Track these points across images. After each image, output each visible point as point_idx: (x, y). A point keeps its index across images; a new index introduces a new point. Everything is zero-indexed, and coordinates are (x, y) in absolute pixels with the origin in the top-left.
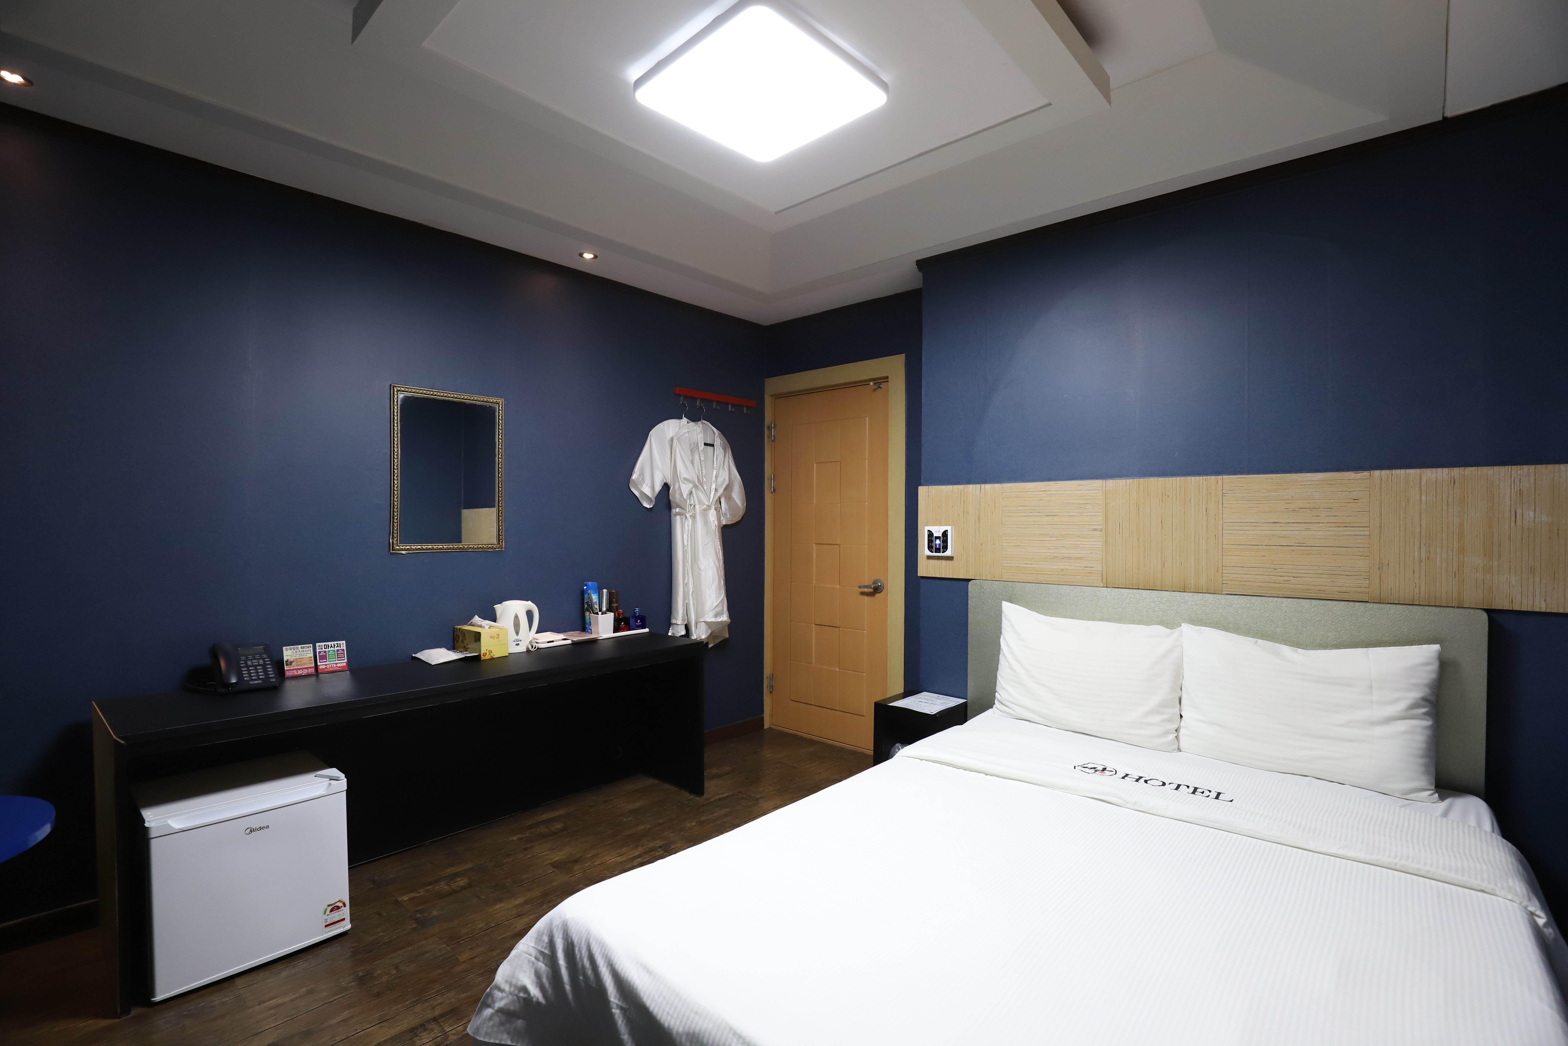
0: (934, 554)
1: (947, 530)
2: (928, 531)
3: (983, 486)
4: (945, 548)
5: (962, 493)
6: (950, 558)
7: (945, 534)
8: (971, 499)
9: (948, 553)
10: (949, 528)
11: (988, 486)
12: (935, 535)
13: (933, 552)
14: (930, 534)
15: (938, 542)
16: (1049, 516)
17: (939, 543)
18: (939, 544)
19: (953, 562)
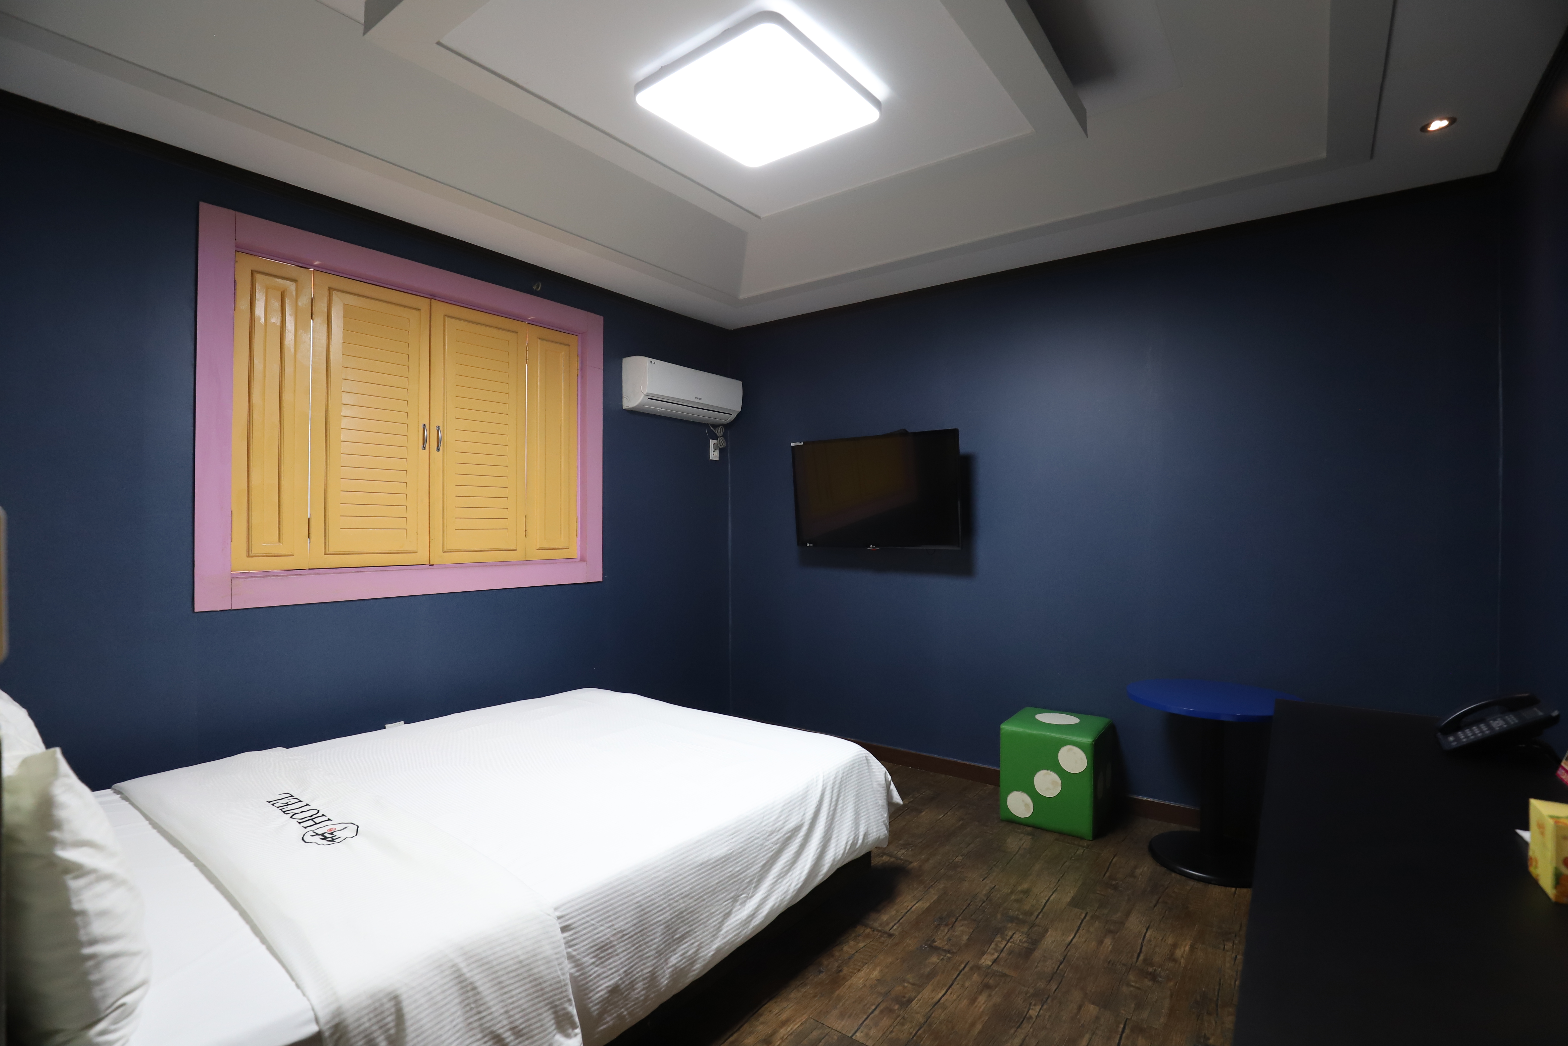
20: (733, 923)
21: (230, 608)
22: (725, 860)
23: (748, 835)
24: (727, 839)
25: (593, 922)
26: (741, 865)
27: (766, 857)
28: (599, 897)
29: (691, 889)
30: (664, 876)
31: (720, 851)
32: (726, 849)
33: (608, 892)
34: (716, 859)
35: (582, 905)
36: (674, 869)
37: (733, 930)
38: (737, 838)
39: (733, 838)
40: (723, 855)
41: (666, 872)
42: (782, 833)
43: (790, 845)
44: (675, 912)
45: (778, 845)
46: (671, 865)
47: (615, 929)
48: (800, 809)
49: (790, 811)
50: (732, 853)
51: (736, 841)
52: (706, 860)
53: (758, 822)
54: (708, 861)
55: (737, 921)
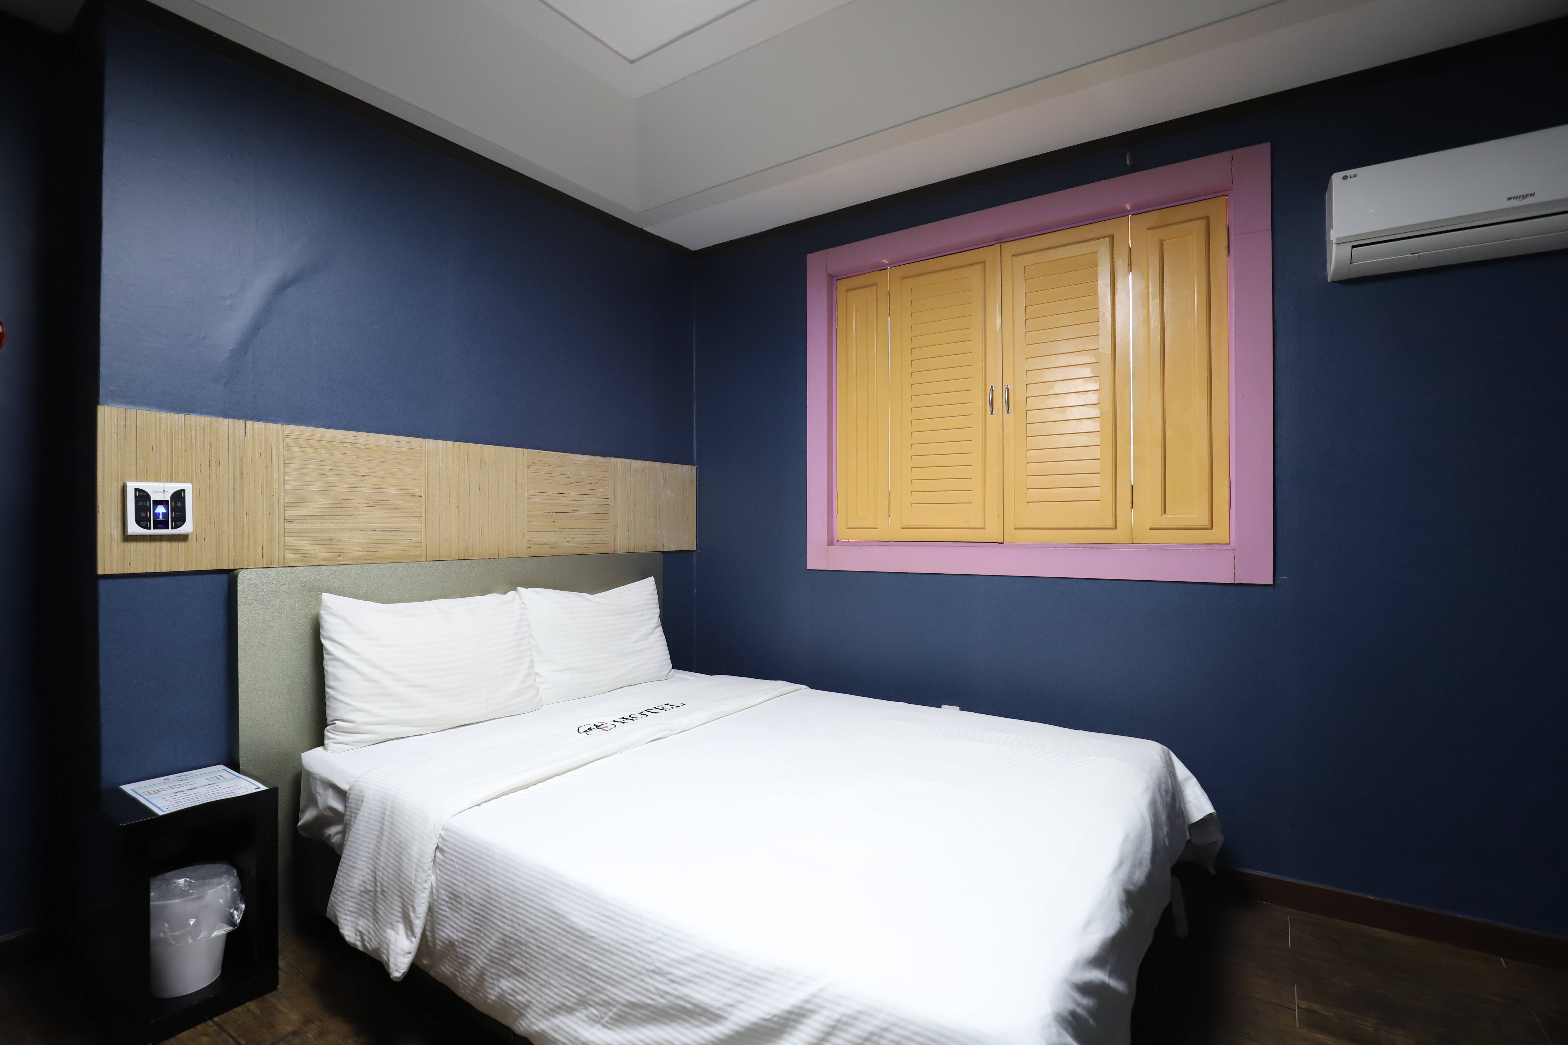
0: (153, 531)
1: (184, 490)
2: (136, 490)
3: (249, 423)
4: (180, 519)
5: (207, 430)
6: (184, 538)
7: (179, 496)
8: (226, 442)
9: (186, 528)
10: (188, 487)
11: (259, 426)
12: (154, 497)
13: (150, 528)
14: (142, 497)
15: (161, 510)
16: (356, 475)
17: (164, 511)
18: (165, 515)
19: (187, 544)
20: (569, 1027)
21: (826, 569)
22: (581, 938)
23: (625, 939)
24: (596, 915)
25: (456, 865)
26: (600, 967)
27: (640, 997)
28: (469, 849)
29: (536, 928)
30: (517, 885)
31: (582, 921)
32: (591, 927)
33: (476, 852)
34: (572, 925)
35: (457, 843)
36: (530, 888)
37: (567, 1036)
38: (610, 928)
39: (604, 922)
40: (580, 928)
41: (523, 884)
42: (675, 989)
43: (687, 1025)
44: (515, 934)
45: (663, 1001)
46: (529, 881)
47: (467, 891)
48: (729, 990)
49: (708, 973)
50: (592, 937)
51: (605, 930)
52: (561, 913)
53: (647, 938)
54: (563, 917)
55: (574, 1030)
